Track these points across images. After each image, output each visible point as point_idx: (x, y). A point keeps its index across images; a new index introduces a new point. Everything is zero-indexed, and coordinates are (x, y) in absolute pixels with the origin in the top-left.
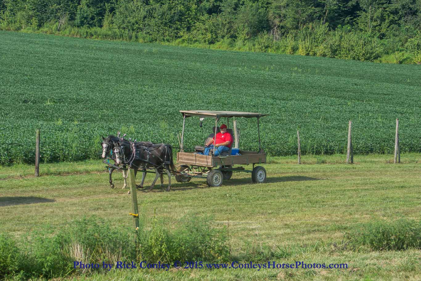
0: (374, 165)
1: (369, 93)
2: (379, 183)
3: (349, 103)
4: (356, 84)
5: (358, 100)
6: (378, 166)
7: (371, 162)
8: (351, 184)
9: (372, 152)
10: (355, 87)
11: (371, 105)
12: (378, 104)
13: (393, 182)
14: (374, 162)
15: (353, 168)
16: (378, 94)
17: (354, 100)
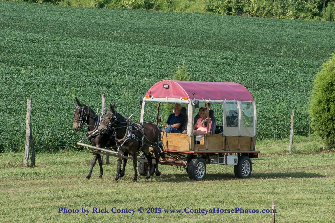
0: (68, 169)
1: (54, 54)
2: (79, 196)
3: (23, 72)
4: (32, 41)
5: (37, 66)
6: (75, 170)
7: (63, 163)
8: (34, 199)
9: (64, 148)
10: (32, 45)
11: (59, 74)
12: (70, 72)
13: (100, 194)
14: (67, 163)
15: (36, 173)
16: (68, 57)
17: (30, 66)
